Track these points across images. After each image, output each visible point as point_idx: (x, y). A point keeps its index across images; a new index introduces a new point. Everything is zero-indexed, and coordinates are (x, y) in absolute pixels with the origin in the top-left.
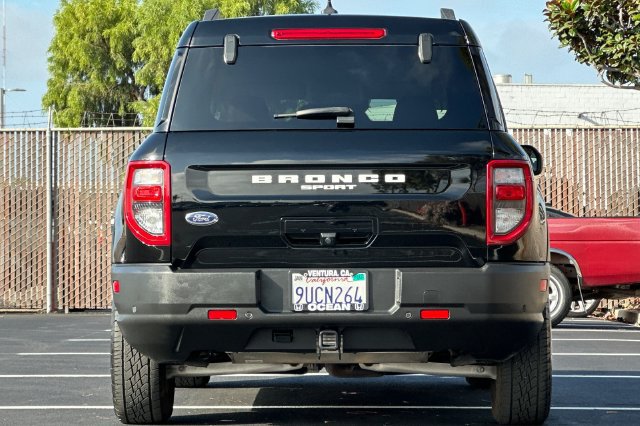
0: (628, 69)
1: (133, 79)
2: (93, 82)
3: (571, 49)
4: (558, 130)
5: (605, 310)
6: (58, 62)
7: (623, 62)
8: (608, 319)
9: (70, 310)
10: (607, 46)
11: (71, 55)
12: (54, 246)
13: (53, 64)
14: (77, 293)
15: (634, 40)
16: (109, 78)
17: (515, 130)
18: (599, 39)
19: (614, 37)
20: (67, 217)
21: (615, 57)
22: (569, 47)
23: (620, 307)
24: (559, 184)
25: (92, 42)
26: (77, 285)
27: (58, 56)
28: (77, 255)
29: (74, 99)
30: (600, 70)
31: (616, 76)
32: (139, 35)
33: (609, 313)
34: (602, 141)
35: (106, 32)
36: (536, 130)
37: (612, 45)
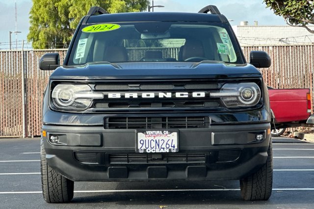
0: (299, 17)
1: (69, 26)
2: (51, 28)
3: (272, 8)
4: (266, 47)
5: (289, 133)
6: (34, 19)
7: (296, 14)
8: (290, 137)
9: (34, 136)
10: (289, 7)
11: (40, 15)
12: (26, 106)
13: (32, 20)
14: (37, 128)
15: (301, 3)
16: (58, 26)
17: (245, 47)
18: (285, 3)
19: (292, 2)
20: (32, 92)
21: (292, 12)
22: (271, 7)
23: (296, 131)
24: (266, 73)
25: (50, 9)
26: (37, 124)
27: (34, 16)
28: (37, 110)
29: (42, 36)
30: (286, 18)
31: (294, 21)
32: (72, 5)
33: (291, 134)
34: (287, 52)
35: (56, 4)
36: (255, 47)
37: (291, 6)
